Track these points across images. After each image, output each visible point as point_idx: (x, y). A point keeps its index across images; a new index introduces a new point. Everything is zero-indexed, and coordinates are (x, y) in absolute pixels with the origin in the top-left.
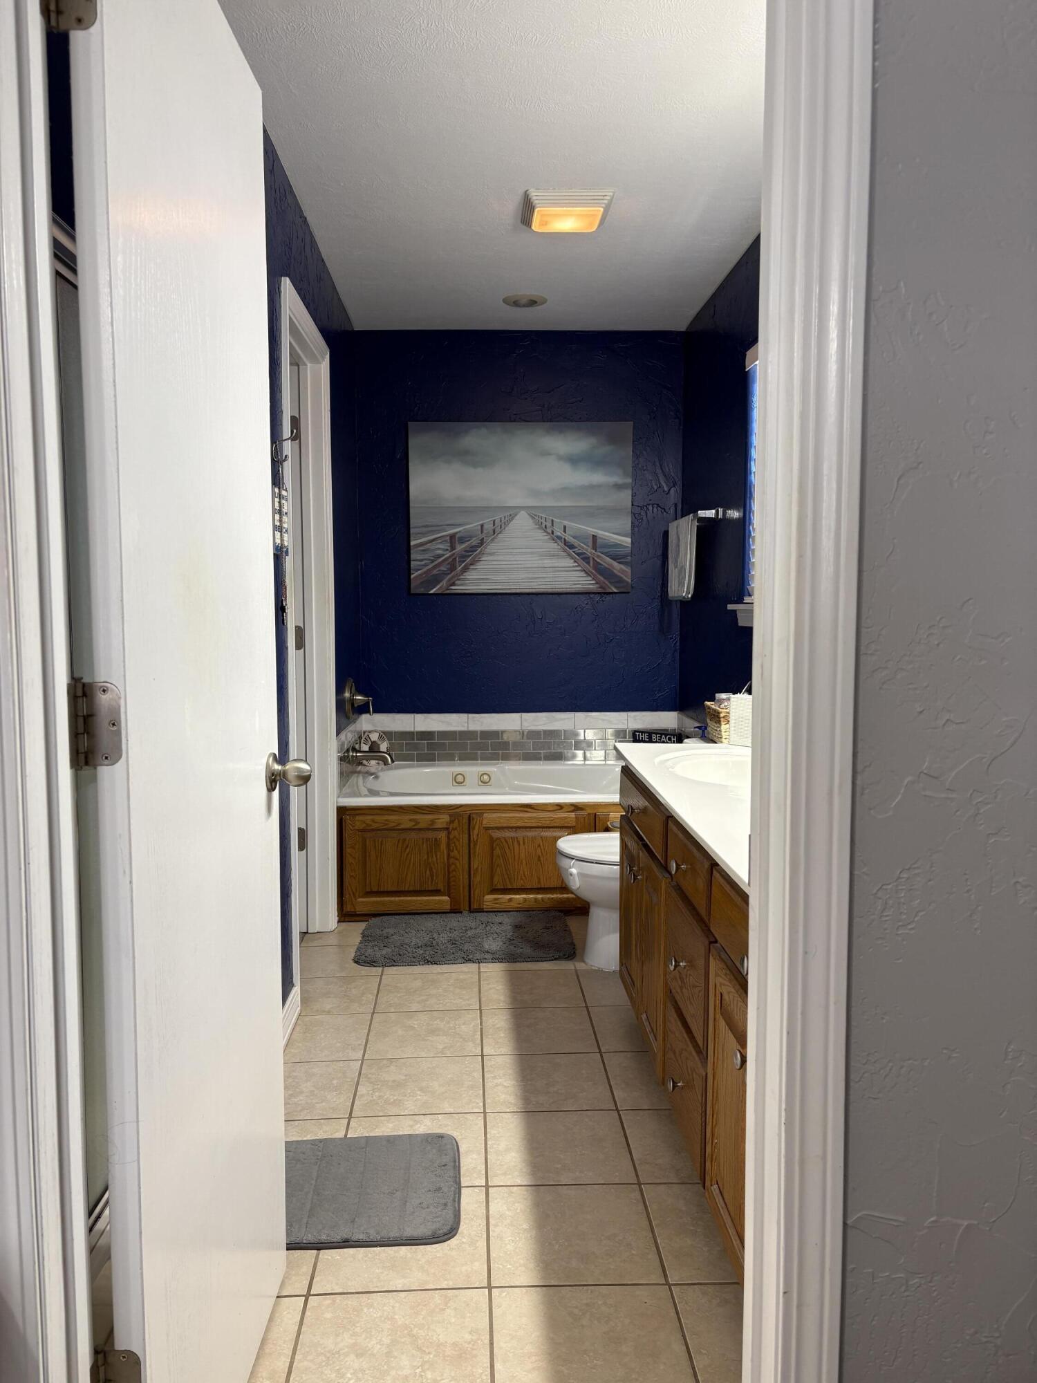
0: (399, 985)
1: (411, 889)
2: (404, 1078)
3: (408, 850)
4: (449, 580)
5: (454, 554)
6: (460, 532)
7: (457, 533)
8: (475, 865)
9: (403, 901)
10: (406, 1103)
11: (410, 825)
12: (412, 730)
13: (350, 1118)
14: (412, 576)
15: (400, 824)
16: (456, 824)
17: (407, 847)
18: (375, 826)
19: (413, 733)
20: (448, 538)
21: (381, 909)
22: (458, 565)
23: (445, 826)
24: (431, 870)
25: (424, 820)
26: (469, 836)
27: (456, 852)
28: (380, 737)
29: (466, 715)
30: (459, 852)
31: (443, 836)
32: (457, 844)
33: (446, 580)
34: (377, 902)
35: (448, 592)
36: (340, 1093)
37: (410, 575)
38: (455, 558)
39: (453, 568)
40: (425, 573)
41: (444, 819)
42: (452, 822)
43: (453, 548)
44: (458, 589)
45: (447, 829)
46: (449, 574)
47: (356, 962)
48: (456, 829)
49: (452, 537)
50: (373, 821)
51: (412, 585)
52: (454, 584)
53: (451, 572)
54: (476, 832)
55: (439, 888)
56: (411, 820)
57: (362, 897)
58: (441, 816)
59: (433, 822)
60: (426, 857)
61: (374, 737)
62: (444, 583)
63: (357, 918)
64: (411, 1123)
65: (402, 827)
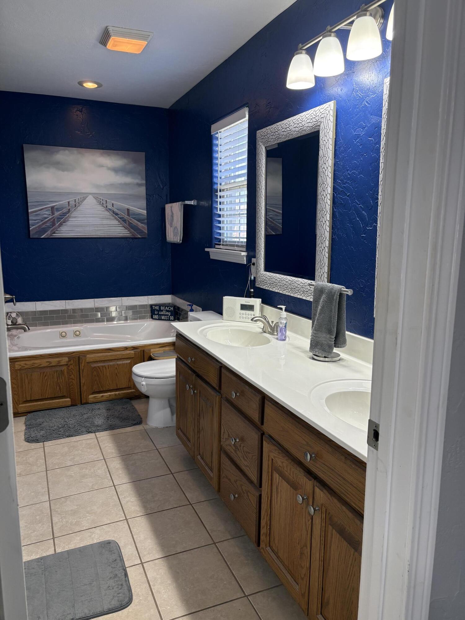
0: (55, 452)
1: (49, 397)
2: (76, 507)
3: (46, 378)
4: (52, 231)
5: (54, 217)
6: (56, 205)
7: (55, 206)
8: (83, 381)
9: (45, 404)
10: (83, 522)
11: (47, 364)
12: (35, 310)
13: (54, 538)
14: (30, 229)
15: (41, 365)
16: (72, 362)
17: (46, 376)
18: (26, 367)
19: (35, 312)
20: (50, 208)
21: (33, 409)
22: (56, 222)
23: (66, 363)
24: (59, 386)
25: (54, 361)
26: (79, 367)
27: (72, 376)
28: (17, 315)
29: (64, 301)
30: (74, 376)
31: (65, 368)
32: (73, 371)
33: (50, 231)
34: (30, 406)
35: (51, 237)
36: (43, 524)
37: (29, 228)
38: (54, 220)
39: (53, 224)
40: (38, 227)
41: (65, 360)
42: (69, 361)
43: (53, 214)
44: (57, 235)
45: (67, 365)
46: (51, 228)
47: (28, 442)
48: (72, 364)
49: (52, 208)
50: (25, 364)
51: (31, 233)
52: (54, 233)
53: (53, 226)
54: (83, 364)
55: (64, 395)
56: (47, 362)
57: (22, 404)
58: (64, 358)
59: (59, 362)
60: (56, 380)
61: (14, 315)
62: (49, 232)
63: (19, 415)
64: (89, 534)
65: (42, 366)
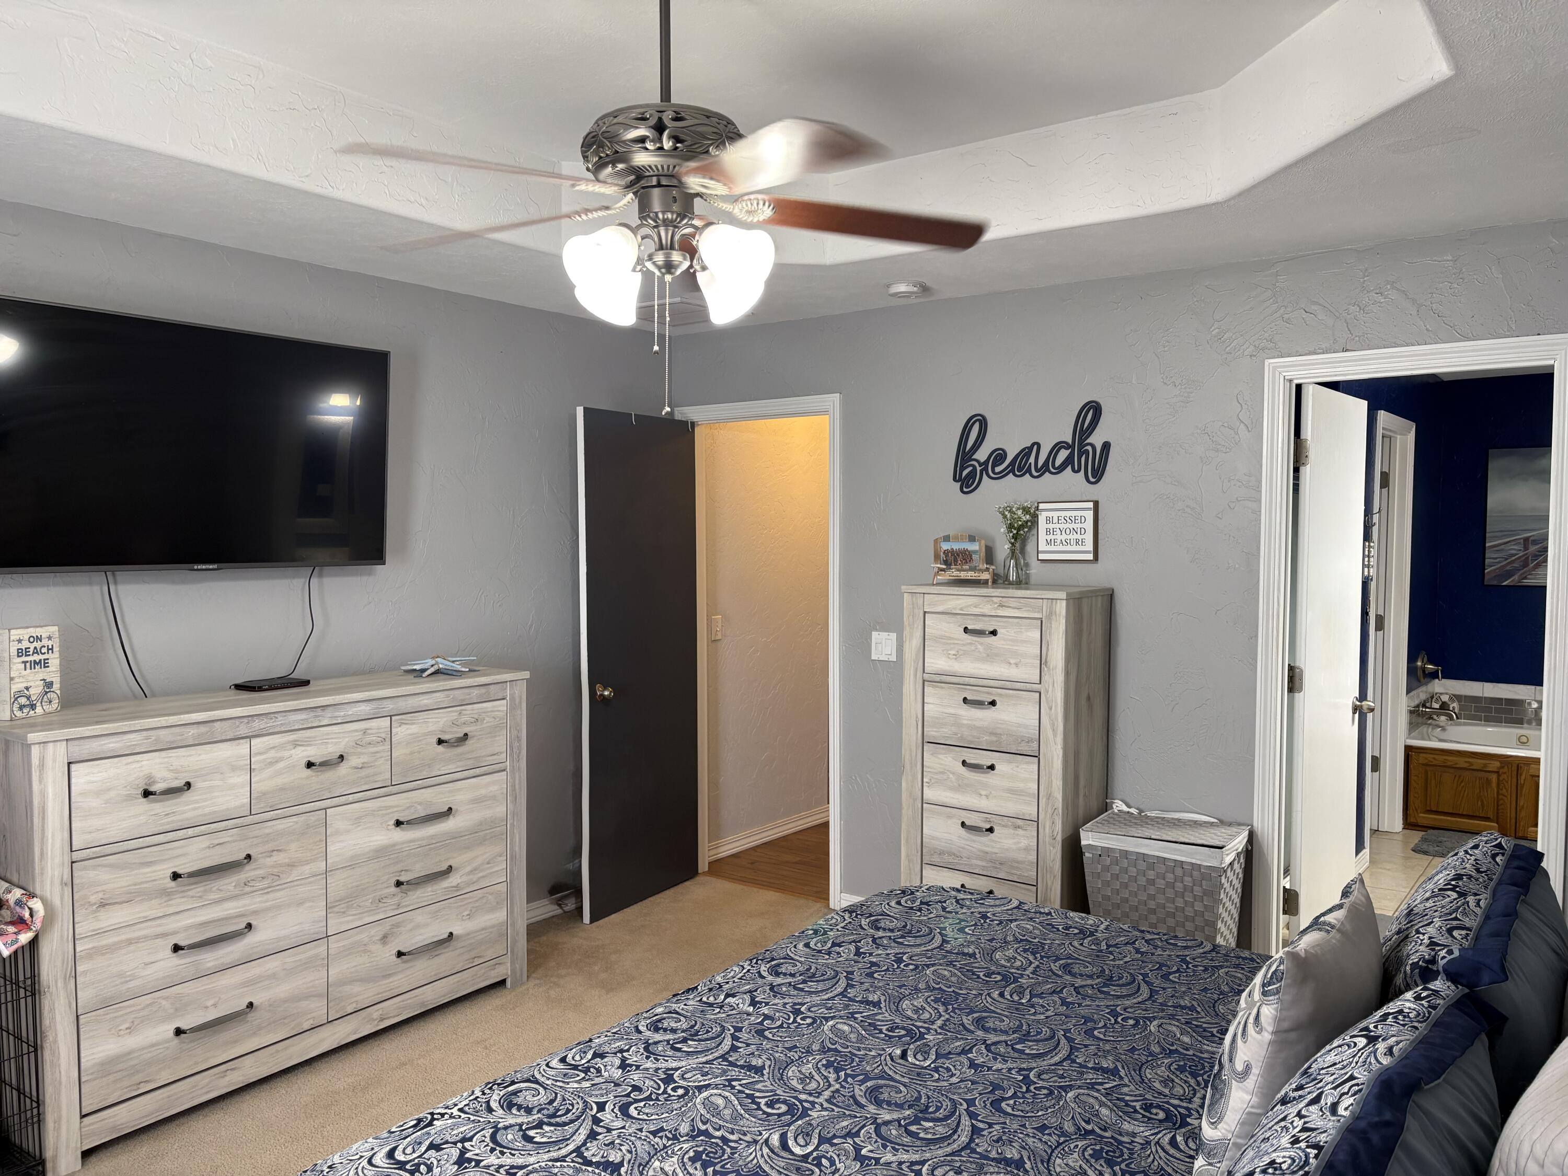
1: (1464, 813)
3: (1462, 784)
4: (1522, 574)
5: (1526, 554)
7: (1531, 536)
8: (1521, 803)
9: (1457, 822)
11: (1466, 765)
12: (1481, 695)
15: (1456, 764)
16: (1505, 769)
17: (1462, 782)
18: (1435, 762)
19: (1482, 697)
21: (1437, 824)
22: (1530, 562)
23: (1495, 770)
24: (1482, 801)
25: (1478, 763)
26: (1517, 780)
27: (1504, 790)
28: (1451, 698)
30: (1507, 791)
31: (1494, 777)
32: (1506, 784)
33: (1519, 574)
34: (1435, 819)
37: (1484, 569)
38: (1528, 557)
39: (1526, 564)
40: (1497, 569)
41: (1495, 765)
42: (1502, 767)
43: (1526, 548)
45: (1498, 772)
46: (1520, 570)
48: (1505, 773)
49: (1526, 540)
50: (1434, 759)
52: (1525, 578)
53: (1524, 568)
54: (1523, 777)
55: (1488, 816)
56: (1466, 762)
57: (1424, 813)
58: (1492, 762)
59: (1485, 765)
60: (1478, 791)
61: (1445, 698)
62: (1516, 577)
63: (1418, 828)
65: (1458, 766)
